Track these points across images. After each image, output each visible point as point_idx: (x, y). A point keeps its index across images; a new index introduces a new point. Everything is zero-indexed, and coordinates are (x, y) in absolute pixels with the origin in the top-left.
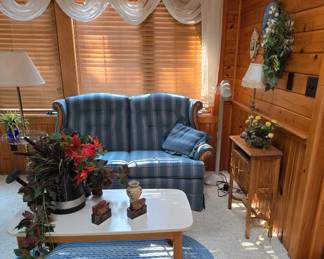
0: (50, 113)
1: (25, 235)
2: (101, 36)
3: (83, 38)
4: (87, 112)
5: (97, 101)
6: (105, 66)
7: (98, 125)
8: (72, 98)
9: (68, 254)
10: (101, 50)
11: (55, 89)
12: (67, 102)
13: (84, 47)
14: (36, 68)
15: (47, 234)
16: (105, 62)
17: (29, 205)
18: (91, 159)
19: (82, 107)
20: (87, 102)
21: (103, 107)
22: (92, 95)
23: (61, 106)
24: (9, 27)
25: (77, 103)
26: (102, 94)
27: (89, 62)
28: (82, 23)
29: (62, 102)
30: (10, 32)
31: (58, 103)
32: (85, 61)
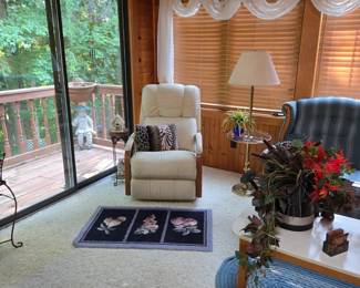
0: (276, 114)
1: (250, 240)
2: (354, 32)
3: (331, 35)
4: (320, 117)
5: (336, 106)
6: (352, 66)
7: (331, 134)
8: (304, 101)
9: (280, 274)
10: (351, 48)
11: (286, 90)
12: (298, 105)
13: (330, 45)
14: (274, 67)
15: (273, 247)
16: (353, 61)
17: (257, 209)
18: (335, 177)
19: (315, 111)
20: (322, 106)
21: (341, 113)
22: (329, 99)
23: (291, 108)
24: (254, 27)
25: (310, 106)
26: (343, 99)
27: (333, 61)
28: (334, 18)
29: (293, 104)
30: (254, 31)
31: (288, 105)
32: (328, 60)
